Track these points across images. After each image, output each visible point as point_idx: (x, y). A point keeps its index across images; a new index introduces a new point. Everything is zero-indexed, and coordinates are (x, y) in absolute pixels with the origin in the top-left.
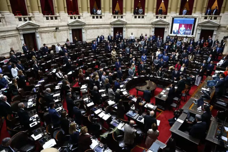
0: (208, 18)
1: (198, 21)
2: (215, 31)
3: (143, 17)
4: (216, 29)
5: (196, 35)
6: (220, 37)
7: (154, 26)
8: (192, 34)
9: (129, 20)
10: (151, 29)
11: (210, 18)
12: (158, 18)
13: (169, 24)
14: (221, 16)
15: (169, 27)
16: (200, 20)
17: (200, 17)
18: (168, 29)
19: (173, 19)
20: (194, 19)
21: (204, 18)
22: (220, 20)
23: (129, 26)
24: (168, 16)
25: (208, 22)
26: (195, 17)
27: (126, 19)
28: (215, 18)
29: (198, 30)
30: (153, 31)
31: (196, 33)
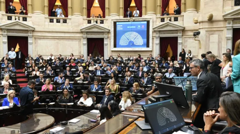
0: (165, 19)
1: (153, 25)
2: (180, 37)
3: (65, 21)
4: (179, 34)
5: (153, 47)
6: (188, 46)
7: (85, 36)
8: (148, 46)
9: (39, 25)
10: (80, 41)
11: (169, 19)
12: (90, 23)
13: (109, 32)
14: (183, 16)
15: (109, 36)
16: (155, 23)
17: (155, 20)
18: (109, 40)
19: (115, 23)
20: (146, 22)
21: (160, 20)
22: (183, 21)
23: (39, 34)
24: (107, 20)
25: (167, 25)
26: (147, 20)
27: (33, 23)
28: (176, 19)
29: (155, 39)
30: (84, 44)
31: (153, 43)
